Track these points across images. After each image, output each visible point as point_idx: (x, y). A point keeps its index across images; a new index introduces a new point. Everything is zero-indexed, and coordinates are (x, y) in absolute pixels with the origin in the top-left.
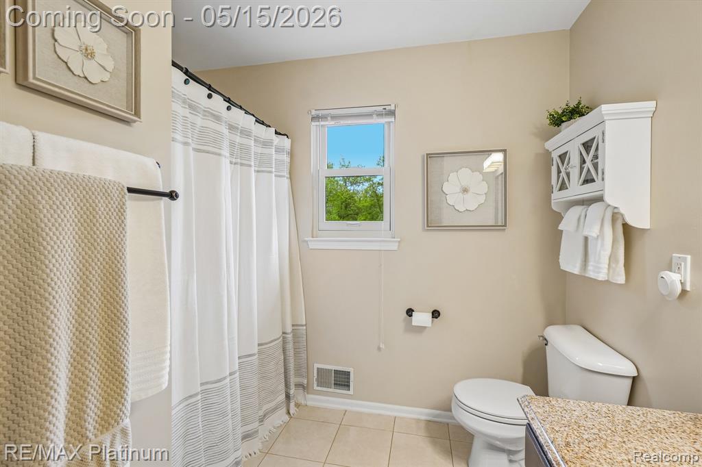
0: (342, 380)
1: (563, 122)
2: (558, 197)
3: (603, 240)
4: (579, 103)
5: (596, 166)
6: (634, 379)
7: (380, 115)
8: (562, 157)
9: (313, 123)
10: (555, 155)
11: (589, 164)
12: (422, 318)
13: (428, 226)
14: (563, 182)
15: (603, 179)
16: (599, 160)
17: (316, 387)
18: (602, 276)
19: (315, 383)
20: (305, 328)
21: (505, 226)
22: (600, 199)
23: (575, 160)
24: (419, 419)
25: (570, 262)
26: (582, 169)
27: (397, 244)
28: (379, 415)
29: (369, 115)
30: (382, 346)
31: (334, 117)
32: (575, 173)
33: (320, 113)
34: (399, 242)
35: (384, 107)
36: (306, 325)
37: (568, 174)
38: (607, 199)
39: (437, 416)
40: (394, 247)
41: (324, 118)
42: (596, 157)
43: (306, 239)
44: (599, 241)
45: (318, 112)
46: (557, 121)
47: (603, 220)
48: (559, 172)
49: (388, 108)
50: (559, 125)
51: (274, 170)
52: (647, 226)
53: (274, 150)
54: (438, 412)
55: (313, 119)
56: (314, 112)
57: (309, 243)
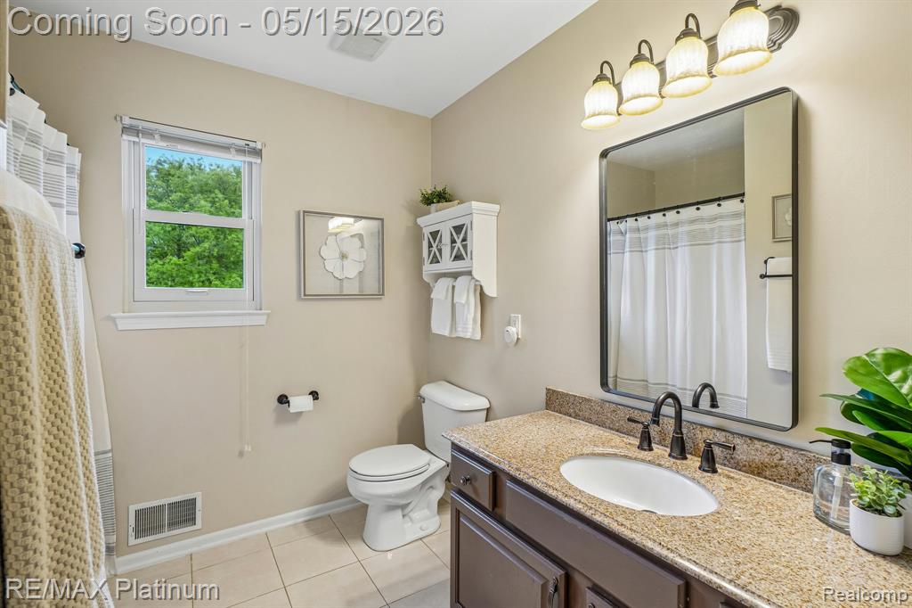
0: (184, 513)
1: (433, 203)
2: (429, 269)
3: (469, 305)
4: (444, 190)
5: (465, 247)
6: (488, 409)
7: (240, 151)
8: (435, 234)
9: (125, 137)
10: (427, 232)
11: (459, 244)
12: (301, 403)
13: (305, 295)
14: (435, 256)
15: (471, 259)
16: (468, 242)
17: (132, 541)
18: (468, 335)
19: (132, 533)
20: (110, 455)
21: (383, 295)
22: (469, 273)
23: (446, 239)
24: (296, 524)
25: (440, 326)
26: (453, 248)
27: (265, 317)
28: (245, 539)
29: (226, 148)
30: (247, 448)
31: (164, 137)
32: (446, 250)
33: (141, 125)
34: (268, 315)
35: (247, 142)
36: (111, 451)
37: (440, 251)
38: (474, 273)
39: (317, 511)
40: (262, 320)
41: (149, 134)
42: (464, 240)
43: (113, 315)
44: (466, 307)
45: (134, 122)
46: (429, 200)
47: (468, 291)
48: (430, 246)
49: (252, 145)
50: (429, 204)
51: (65, 202)
52: (495, 296)
53: (65, 170)
54: (317, 507)
55: (126, 130)
56: (127, 121)
57: (118, 321)
